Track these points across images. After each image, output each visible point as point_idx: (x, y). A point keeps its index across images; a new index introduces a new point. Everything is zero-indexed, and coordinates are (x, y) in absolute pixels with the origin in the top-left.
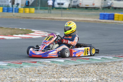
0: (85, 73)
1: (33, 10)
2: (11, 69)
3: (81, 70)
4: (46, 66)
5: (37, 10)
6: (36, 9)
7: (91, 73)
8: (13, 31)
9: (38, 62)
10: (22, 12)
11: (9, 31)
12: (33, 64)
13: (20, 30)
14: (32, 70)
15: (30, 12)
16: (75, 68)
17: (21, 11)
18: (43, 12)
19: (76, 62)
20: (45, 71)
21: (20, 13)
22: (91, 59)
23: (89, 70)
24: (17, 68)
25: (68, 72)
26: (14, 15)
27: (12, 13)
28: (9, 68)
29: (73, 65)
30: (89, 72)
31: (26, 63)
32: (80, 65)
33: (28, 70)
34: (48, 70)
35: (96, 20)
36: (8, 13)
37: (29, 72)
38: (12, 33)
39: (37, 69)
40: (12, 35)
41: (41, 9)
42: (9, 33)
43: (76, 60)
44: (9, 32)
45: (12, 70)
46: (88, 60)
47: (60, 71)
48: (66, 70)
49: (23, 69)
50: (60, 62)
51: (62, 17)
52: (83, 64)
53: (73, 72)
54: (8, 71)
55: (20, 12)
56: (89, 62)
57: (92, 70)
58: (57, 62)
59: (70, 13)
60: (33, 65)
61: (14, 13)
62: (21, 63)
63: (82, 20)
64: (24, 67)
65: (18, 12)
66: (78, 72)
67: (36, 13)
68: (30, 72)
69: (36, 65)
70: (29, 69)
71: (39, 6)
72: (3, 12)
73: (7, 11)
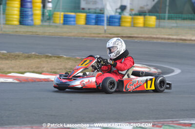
1: (152, 20)
5: (161, 21)
6: (158, 18)
10: (128, 24)
15: (145, 26)
17: (125, 22)
18: (175, 25)
21: (124, 26)
36: (96, 26)
41: (169, 18)
55: (123, 24)
65: (120, 26)
67: (158, 26)
71: (167, 12)
72: (86, 24)
73: (96, 22)
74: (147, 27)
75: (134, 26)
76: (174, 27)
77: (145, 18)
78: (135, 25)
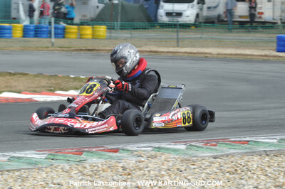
0: (239, 171)
1: (102, 30)
2: (56, 167)
3: (229, 166)
4: (143, 159)
5: (113, 31)
6: (110, 28)
7: (253, 171)
8: (53, 81)
9: (123, 149)
10: (73, 36)
11: (44, 82)
12: (111, 154)
13: (72, 80)
14: (109, 167)
15: (94, 37)
16: (213, 163)
17: (69, 32)
18: (129, 36)
19: (216, 150)
20: (140, 169)
21: (67, 38)
22: (253, 143)
23: (247, 165)
24: (71, 163)
25: (197, 170)
26: (53, 44)
27: (49, 40)
28: (52, 165)
29: (209, 157)
30: (248, 170)
31: (92, 153)
32: (227, 156)
33: (98, 167)
34: (147, 167)
35: (267, 52)
36: (36, 39)
37: (101, 172)
38: (51, 87)
39: (121, 165)
40: (51, 91)
41: (123, 28)
42: (44, 87)
43: (215, 145)
44: (43, 84)
45: (60, 167)
46: (246, 146)
47: (178, 169)
48: (193, 167)
49: (87, 165)
50: (175, 150)
51: (178, 46)
52: (233, 155)
53: (208, 171)
54: (49, 169)
55: (67, 36)
56: (250, 148)
57: (255, 166)
58: (168, 149)
59: (200, 38)
60: (111, 157)
61: (53, 40)
62: (81, 153)
63: (231, 55)
64: (89, 161)
65: (64, 37)
66: (221, 170)
67: (109, 38)
68: (104, 171)
69: (118, 157)
70: (100, 166)
71: (119, 20)
72: (24, 37)
73: (36, 34)
74: (96, 39)
75: (81, 38)
76: (128, 38)
77: (93, 28)
78: (83, 37)
